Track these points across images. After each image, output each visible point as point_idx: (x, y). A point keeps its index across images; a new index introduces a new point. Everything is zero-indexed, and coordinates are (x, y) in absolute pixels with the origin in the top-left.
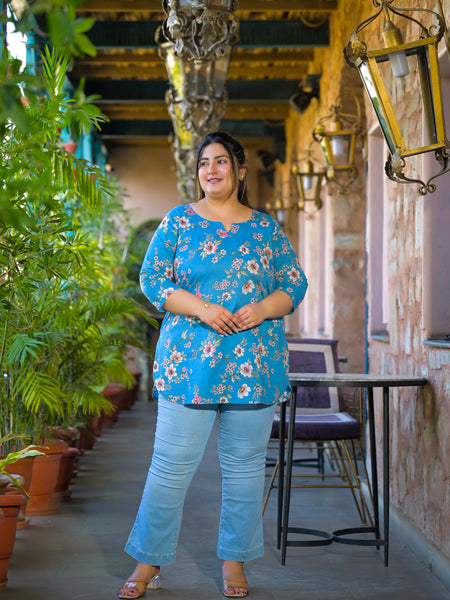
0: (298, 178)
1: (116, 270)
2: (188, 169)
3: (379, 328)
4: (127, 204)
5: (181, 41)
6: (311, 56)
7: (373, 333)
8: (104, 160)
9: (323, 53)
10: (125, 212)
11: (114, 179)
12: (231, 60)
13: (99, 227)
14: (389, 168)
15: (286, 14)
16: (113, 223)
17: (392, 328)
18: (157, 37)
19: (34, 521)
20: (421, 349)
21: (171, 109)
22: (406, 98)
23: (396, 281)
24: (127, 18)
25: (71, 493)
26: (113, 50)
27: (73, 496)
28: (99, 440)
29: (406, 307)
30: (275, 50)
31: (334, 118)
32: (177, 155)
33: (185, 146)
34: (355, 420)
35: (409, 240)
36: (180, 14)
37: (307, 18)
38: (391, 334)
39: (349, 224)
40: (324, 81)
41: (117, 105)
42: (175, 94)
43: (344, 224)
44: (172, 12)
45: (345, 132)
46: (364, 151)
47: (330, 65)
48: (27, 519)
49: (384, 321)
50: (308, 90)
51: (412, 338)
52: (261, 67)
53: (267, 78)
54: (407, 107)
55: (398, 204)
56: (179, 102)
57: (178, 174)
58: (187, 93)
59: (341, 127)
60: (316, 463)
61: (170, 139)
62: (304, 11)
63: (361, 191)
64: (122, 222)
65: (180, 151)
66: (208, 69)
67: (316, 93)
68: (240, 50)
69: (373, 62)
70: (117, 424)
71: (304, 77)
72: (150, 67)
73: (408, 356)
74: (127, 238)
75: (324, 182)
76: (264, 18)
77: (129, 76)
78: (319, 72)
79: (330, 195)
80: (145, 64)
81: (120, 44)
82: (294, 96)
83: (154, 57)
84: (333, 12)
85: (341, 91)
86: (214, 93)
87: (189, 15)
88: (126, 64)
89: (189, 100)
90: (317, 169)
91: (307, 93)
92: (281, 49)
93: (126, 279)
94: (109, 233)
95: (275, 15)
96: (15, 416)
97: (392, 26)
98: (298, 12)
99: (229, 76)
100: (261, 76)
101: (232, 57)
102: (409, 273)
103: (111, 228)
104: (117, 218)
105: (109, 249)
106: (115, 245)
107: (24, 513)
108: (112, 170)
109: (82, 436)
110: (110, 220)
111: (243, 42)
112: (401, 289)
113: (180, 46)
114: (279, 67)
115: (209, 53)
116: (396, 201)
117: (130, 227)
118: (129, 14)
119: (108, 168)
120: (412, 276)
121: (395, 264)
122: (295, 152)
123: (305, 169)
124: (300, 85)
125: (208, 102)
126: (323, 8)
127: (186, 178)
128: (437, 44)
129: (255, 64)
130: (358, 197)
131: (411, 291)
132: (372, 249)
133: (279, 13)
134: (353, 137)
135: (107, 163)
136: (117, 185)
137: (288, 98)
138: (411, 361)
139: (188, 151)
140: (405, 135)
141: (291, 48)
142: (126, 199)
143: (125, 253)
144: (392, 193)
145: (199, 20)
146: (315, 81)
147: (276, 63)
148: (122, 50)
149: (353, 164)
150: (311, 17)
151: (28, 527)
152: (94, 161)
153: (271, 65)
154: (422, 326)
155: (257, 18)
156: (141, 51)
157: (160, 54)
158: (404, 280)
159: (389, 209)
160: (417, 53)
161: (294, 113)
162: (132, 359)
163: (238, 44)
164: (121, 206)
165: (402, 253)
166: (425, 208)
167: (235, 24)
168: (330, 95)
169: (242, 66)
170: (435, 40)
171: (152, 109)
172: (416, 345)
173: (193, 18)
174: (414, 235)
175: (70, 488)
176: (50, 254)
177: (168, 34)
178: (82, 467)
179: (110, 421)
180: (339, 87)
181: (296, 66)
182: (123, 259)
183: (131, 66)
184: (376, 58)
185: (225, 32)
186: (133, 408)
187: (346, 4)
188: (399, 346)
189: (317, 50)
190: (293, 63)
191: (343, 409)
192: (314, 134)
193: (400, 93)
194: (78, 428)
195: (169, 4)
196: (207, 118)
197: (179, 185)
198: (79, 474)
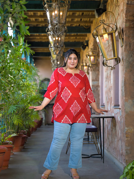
0: (83, 67)
1: (36, 91)
2: (55, 65)
3: (103, 104)
4: (39, 74)
5: (52, 31)
6: (86, 36)
7: (101, 106)
8: (33, 63)
9: (89, 35)
10: (38, 76)
11: (36, 67)
12: (65, 37)
13: (32, 79)
14: (103, 63)
15: (80, 25)
16: (35, 79)
17: (105, 104)
18: (46, 31)
19: (15, 153)
20: (112, 109)
21: (50, 49)
22: (109, 46)
23: (107, 92)
24: (39, 26)
25: (24, 147)
26: (35, 34)
27: (25, 147)
28: (32, 134)
29: (109, 99)
30: (77, 34)
31: (91, 51)
32: (52, 61)
33: (54, 59)
34: (96, 127)
35: (110, 82)
36: (52, 25)
37: (85, 26)
38: (105, 106)
39: (96, 79)
40: (90, 42)
41: (37, 48)
42: (51, 45)
43: (95, 79)
44: (50, 24)
45: (94, 55)
46: (99, 60)
47: (91, 38)
48: (13, 153)
49: (104, 102)
50: (86, 44)
51: (110, 106)
52: (74, 39)
53: (75, 41)
54: (109, 48)
55: (107, 73)
56: (52, 47)
57: (52, 66)
58: (54, 45)
59: (93, 54)
60: (87, 139)
61: (50, 57)
62: (84, 24)
63: (99, 70)
64: (38, 78)
65: (53, 60)
66: (60, 39)
67: (88, 45)
68: (68, 34)
69: (99, 37)
70: (37, 131)
71: (85, 41)
72: (45, 39)
73: (110, 111)
74: (39, 82)
75: (89, 68)
76: (74, 26)
77: (40, 41)
78: (88, 40)
79: (91, 71)
80: (44, 38)
81: (37, 32)
82: (82, 46)
83: (46, 36)
84: (92, 24)
85: (94, 44)
86: (61, 45)
87: (54, 25)
88: (39, 38)
89: (55, 47)
90: (88, 65)
91: (85, 45)
92: (79, 34)
93: (39, 93)
94: (34, 81)
95: (77, 25)
96: (10, 126)
97: (104, 28)
98: (83, 24)
99: (65, 41)
100: (74, 41)
101: (66, 36)
102: (110, 90)
103: (35, 80)
104: (36, 78)
105: (34, 85)
106: (36, 84)
107: (13, 151)
108: (35, 65)
109: (27, 133)
110: (35, 78)
111: (68, 32)
112: (108, 94)
113: (52, 33)
114: (78, 38)
115: (59, 35)
116: (106, 72)
117: (40, 80)
118: (39, 25)
119: (34, 65)
120: (110, 91)
121: (106, 88)
122: (82, 60)
123: (85, 64)
124: (83, 43)
125: (59, 48)
126: (89, 23)
127: (54, 67)
128: (115, 32)
129: (72, 38)
130: (98, 72)
131: (110, 95)
132: (101, 85)
133: (78, 25)
134: (96, 56)
135: (34, 63)
136: (37, 69)
137: (80, 46)
138: (110, 112)
139: (55, 60)
140: (109, 56)
141: (81, 34)
142: (39, 73)
143: (38, 86)
144: (106, 70)
145: (56, 26)
146: (87, 42)
147: (77, 38)
148: (38, 34)
149: (96, 63)
150: (86, 26)
151: (14, 155)
152: (31, 63)
153: (76, 38)
154: (112, 103)
155: (72, 26)
156: (43, 34)
157: (47, 35)
158: (108, 92)
159: (105, 74)
160: (111, 35)
161: (82, 50)
162: (41, 114)
163: (67, 32)
164: (37, 74)
165: (108, 85)
166: (113, 74)
167: (66, 27)
168: (91, 45)
169: (69, 38)
170: (115, 31)
171: (46, 49)
172: (111, 108)
173: (55, 26)
174: (111, 80)
175: (24, 146)
176: (19, 84)
177: (49, 30)
178: (27, 141)
179: (35, 130)
180: (93, 43)
181: (83, 38)
182: (38, 88)
183: (40, 38)
184: (100, 36)
185: (63, 29)
186: (41, 127)
187: (95, 22)
188: (107, 109)
189: (88, 34)
190: (82, 37)
191: (93, 124)
192: (86, 55)
193: (108, 45)
194: (27, 131)
195: (49, 22)
196: (59, 51)
197: (53, 69)
198: (27, 143)
